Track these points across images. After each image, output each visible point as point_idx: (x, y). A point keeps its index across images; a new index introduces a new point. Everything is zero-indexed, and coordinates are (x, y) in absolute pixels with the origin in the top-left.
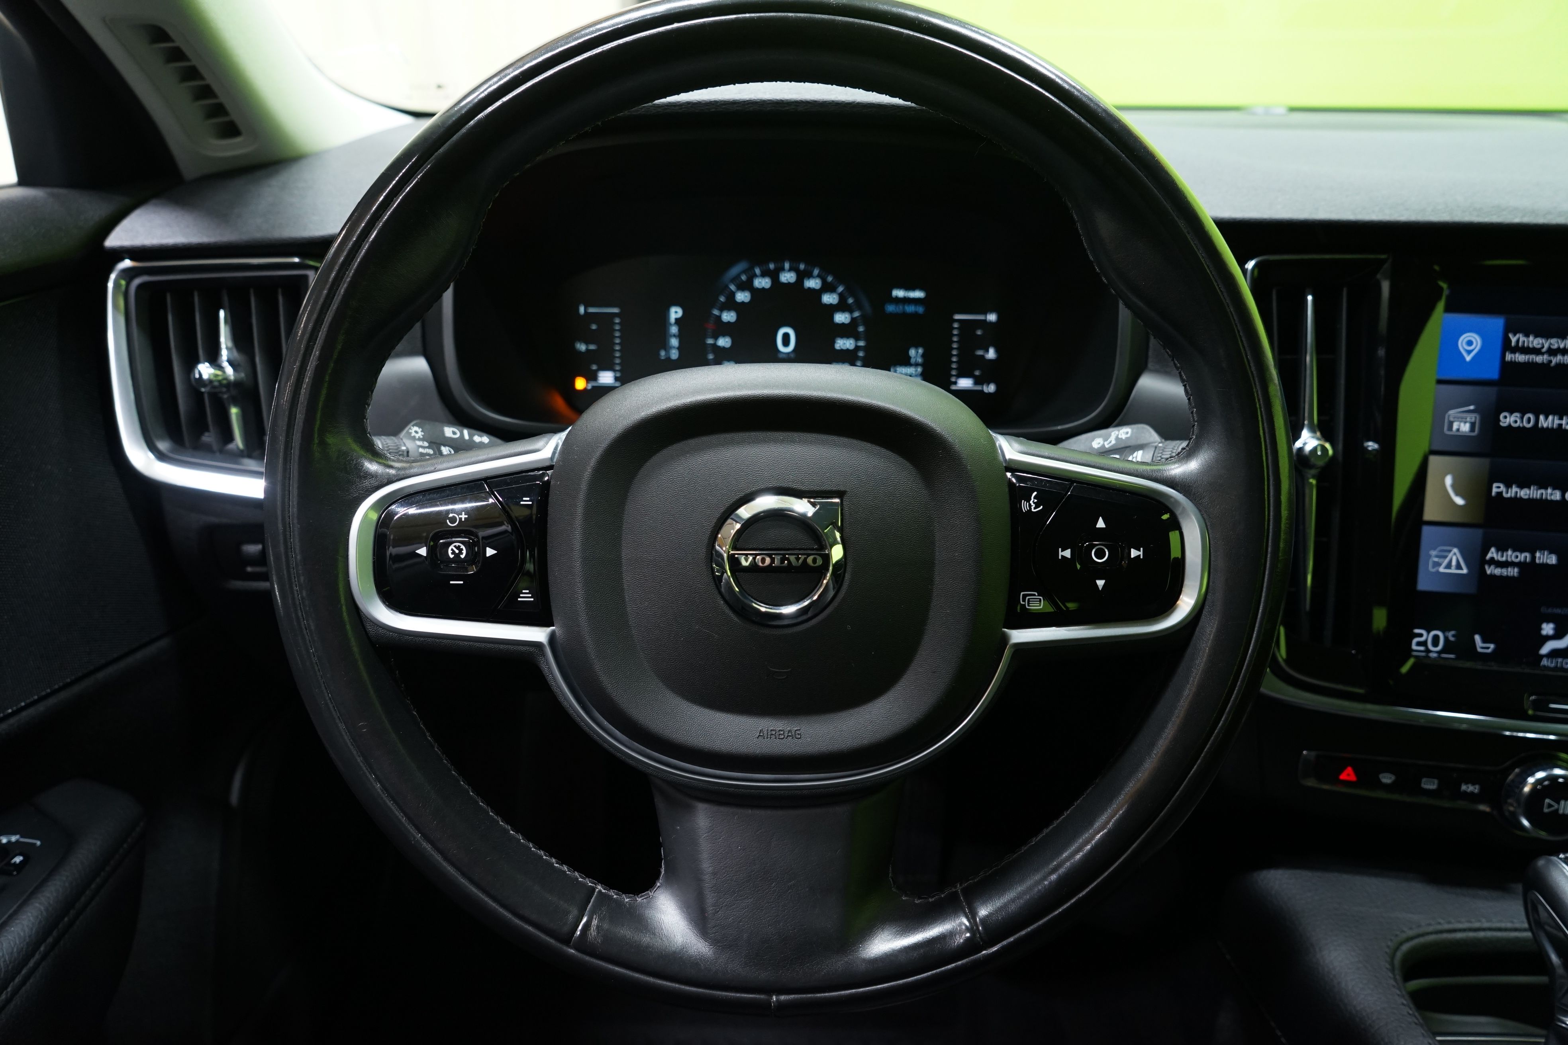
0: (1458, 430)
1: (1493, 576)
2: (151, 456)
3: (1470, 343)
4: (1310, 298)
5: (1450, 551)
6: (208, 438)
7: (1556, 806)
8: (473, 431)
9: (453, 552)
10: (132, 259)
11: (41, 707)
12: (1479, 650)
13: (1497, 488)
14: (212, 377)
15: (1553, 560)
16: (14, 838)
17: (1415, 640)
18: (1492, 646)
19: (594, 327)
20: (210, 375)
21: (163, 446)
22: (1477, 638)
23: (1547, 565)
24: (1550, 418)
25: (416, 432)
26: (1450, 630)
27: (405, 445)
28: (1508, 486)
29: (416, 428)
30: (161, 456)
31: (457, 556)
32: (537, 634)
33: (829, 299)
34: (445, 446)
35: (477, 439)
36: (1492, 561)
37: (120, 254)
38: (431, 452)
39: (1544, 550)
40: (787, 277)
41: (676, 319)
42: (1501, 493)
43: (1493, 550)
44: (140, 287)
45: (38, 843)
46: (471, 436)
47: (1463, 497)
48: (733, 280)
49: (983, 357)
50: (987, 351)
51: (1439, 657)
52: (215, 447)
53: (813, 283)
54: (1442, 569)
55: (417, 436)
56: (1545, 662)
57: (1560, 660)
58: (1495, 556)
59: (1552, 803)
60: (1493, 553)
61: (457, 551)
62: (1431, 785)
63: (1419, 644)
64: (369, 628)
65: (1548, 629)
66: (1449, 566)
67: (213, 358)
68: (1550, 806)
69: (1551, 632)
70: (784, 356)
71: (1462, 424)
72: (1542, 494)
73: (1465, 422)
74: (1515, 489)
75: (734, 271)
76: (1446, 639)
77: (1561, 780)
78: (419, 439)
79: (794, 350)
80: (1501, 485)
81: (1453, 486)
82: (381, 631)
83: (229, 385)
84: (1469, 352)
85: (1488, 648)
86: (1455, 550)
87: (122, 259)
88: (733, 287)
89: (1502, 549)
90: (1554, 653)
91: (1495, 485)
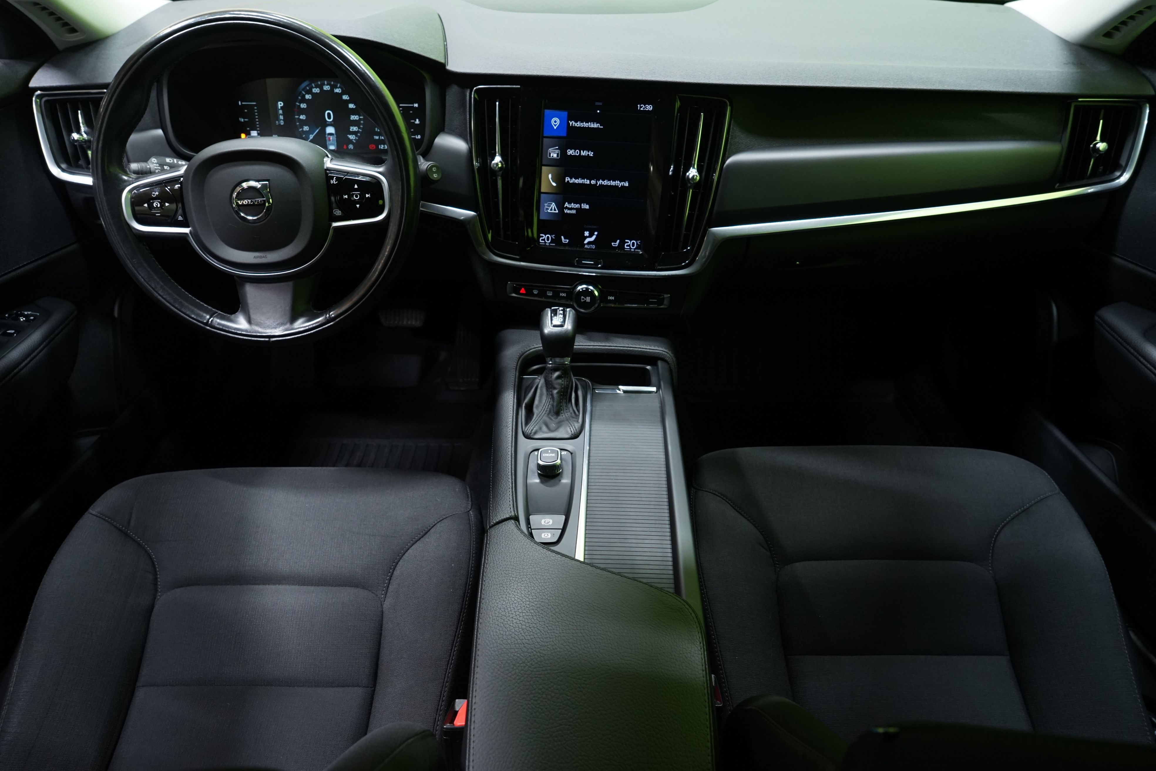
0: (553, 156)
1: (567, 213)
2: (59, 170)
3: (555, 122)
4: (497, 103)
5: (552, 204)
6: (81, 162)
7: (585, 299)
8: (178, 160)
9: (156, 205)
10: (40, 91)
11: (32, 266)
12: (563, 242)
13: (567, 179)
14: (78, 139)
15: (587, 207)
16: (29, 313)
17: (541, 239)
18: (568, 240)
19: (246, 111)
20: (78, 138)
21: (64, 166)
22: (562, 237)
23: (586, 209)
24: (585, 151)
25: (154, 160)
26: (553, 235)
27: (149, 165)
28: (571, 178)
29: (154, 159)
30: (63, 170)
31: (157, 206)
32: (186, 230)
33: (345, 97)
34: (166, 165)
35: (180, 163)
36: (567, 208)
37: (36, 89)
38: (160, 168)
39: (585, 203)
40: (327, 88)
41: (281, 107)
42: (569, 181)
43: (567, 203)
44: (46, 101)
45: (38, 314)
46: (177, 162)
47: (556, 183)
48: (303, 90)
49: (414, 122)
50: (416, 121)
51: (549, 245)
52: (84, 166)
53: (338, 91)
54: (549, 211)
55: (155, 162)
56: (586, 246)
57: (591, 246)
58: (567, 205)
59: (584, 298)
60: (566, 205)
61: (157, 205)
62: (550, 294)
63: (542, 240)
64: (133, 230)
65: (587, 234)
66: (551, 210)
67: (78, 131)
68: (583, 299)
69: (588, 235)
70: (329, 123)
71: (554, 154)
72: (583, 181)
73: (555, 153)
74: (573, 179)
75: (304, 85)
76: (552, 238)
77: (590, 290)
78: (155, 163)
79: (333, 121)
80: (569, 178)
81: (551, 178)
82: (137, 231)
83: (86, 141)
84: (555, 125)
85: (566, 241)
86: (553, 203)
87: (37, 91)
88: (304, 93)
89: (570, 203)
90: (589, 243)
91: (566, 178)
